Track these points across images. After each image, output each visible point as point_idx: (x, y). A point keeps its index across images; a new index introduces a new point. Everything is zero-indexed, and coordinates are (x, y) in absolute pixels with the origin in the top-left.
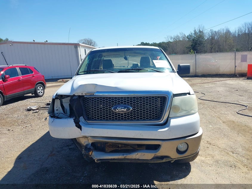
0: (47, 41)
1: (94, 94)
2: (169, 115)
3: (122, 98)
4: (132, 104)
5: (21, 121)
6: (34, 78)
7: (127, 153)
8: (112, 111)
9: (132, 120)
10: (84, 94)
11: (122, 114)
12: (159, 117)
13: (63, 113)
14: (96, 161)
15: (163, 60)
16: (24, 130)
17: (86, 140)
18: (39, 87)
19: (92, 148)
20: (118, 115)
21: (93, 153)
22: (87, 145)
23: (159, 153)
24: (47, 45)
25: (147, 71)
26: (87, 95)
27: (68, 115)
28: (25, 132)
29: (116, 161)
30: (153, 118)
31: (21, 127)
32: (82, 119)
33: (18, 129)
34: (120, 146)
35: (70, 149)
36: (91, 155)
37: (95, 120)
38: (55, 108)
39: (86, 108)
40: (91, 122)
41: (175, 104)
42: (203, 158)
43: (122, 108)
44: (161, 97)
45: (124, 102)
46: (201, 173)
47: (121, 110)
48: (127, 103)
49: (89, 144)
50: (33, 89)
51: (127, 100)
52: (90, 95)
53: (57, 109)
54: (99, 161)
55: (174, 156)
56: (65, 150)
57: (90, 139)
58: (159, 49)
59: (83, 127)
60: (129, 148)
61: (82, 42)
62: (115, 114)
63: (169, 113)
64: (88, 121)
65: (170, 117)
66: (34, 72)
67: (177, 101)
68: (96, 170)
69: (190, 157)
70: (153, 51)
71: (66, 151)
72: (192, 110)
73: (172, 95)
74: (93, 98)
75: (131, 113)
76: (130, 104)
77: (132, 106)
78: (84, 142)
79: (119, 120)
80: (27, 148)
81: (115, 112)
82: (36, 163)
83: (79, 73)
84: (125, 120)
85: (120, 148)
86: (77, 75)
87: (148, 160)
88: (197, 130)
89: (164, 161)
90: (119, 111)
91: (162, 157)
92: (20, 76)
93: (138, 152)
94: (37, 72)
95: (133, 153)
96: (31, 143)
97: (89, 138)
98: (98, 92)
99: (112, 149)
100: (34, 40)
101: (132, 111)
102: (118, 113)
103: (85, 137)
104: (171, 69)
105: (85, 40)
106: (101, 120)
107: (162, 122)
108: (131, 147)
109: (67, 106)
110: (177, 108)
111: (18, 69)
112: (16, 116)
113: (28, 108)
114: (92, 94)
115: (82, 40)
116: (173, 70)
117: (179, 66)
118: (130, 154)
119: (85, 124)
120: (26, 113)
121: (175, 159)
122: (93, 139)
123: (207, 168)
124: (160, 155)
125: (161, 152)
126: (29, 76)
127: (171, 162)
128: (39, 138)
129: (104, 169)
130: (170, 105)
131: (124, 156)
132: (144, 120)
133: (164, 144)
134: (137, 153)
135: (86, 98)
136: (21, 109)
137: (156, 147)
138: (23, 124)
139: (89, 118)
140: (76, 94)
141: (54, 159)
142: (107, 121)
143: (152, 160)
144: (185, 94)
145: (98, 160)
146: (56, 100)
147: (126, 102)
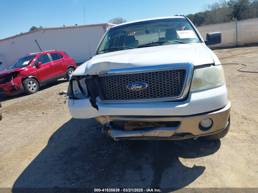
0: (76, 25)
1: (108, 73)
2: (189, 89)
3: (136, 75)
4: (147, 80)
5: (54, 104)
6: (64, 62)
7: (145, 131)
8: (127, 89)
9: (148, 98)
10: (98, 74)
11: (138, 92)
12: (178, 93)
13: (81, 93)
14: (115, 140)
15: (188, 30)
16: (57, 112)
17: (105, 119)
18: (70, 71)
19: (110, 126)
20: (134, 93)
21: (111, 131)
22: (106, 124)
23: (179, 130)
24: (76, 28)
25: (170, 43)
26: (101, 74)
27: (87, 96)
28: (57, 115)
29: (134, 139)
30: (171, 94)
31: (53, 110)
32: (98, 99)
33: (51, 112)
34: (141, 124)
35: (97, 128)
36: (110, 133)
37: (111, 99)
38: (74, 90)
39: (102, 87)
40: (107, 101)
41: (197, 77)
42: (235, 134)
43: (137, 86)
44: (180, 71)
45: (139, 78)
46: (231, 149)
47: (136, 87)
48: (143, 79)
49: (107, 123)
50: (65, 73)
51: (142, 77)
52: (104, 74)
53: (75, 90)
54: (118, 140)
55: (197, 132)
56: (92, 130)
57: (108, 119)
58: (185, 18)
59: (99, 107)
60: (151, 126)
61: (112, 22)
62: (131, 92)
63: (190, 87)
64: (104, 101)
65: (190, 92)
66: (65, 57)
67: (198, 73)
68: (120, 148)
69: (216, 133)
70: (177, 21)
71: (94, 131)
72: (218, 82)
73: (192, 67)
74: (107, 77)
75: (147, 90)
76: (146, 80)
77: (148, 83)
78: (102, 121)
79: (135, 98)
80: (58, 129)
81: (130, 90)
82: (65, 142)
83: (98, 53)
84: (142, 98)
85: (142, 126)
86: (96, 55)
87: (167, 137)
88: (224, 105)
89: (185, 138)
90: (134, 89)
91: (183, 135)
92: (52, 62)
93: (157, 130)
94: (67, 56)
95: (152, 131)
96: (62, 124)
97: (107, 117)
98: (111, 70)
99: (134, 128)
100: (64, 25)
101: (148, 88)
102: (134, 91)
103: (104, 117)
104: (198, 39)
105: (115, 19)
106: (117, 99)
107: (182, 97)
108: (153, 125)
109: (84, 86)
110: (199, 82)
111: (49, 55)
112: (50, 100)
113: (61, 92)
114: (106, 73)
115: (112, 20)
116: (200, 40)
117: (208, 35)
118: (148, 132)
119: (101, 104)
120: (59, 96)
121: (198, 137)
122: (111, 118)
123: (238, 144)
124: (181, 132)
125: (181, 129)
126: (59, 61)
127: (194, 139)
128: (69, 120)
129: (128, 147)
130: (190, 79)
131: (142, 134)
132: (162, 96)
133: (184, 121)
134: (155, 131)
135: (101, 77)
136: (55, 93)
137: (176, 124)
138: (56, 107)
139: (104, 98)
140: (90, 74)
141: (81, 139)
142: (123, 100)
143: (172, 137)
144: (209, 65)
145: (117, 138)
146: (73, 81)
147: (141, 78)
